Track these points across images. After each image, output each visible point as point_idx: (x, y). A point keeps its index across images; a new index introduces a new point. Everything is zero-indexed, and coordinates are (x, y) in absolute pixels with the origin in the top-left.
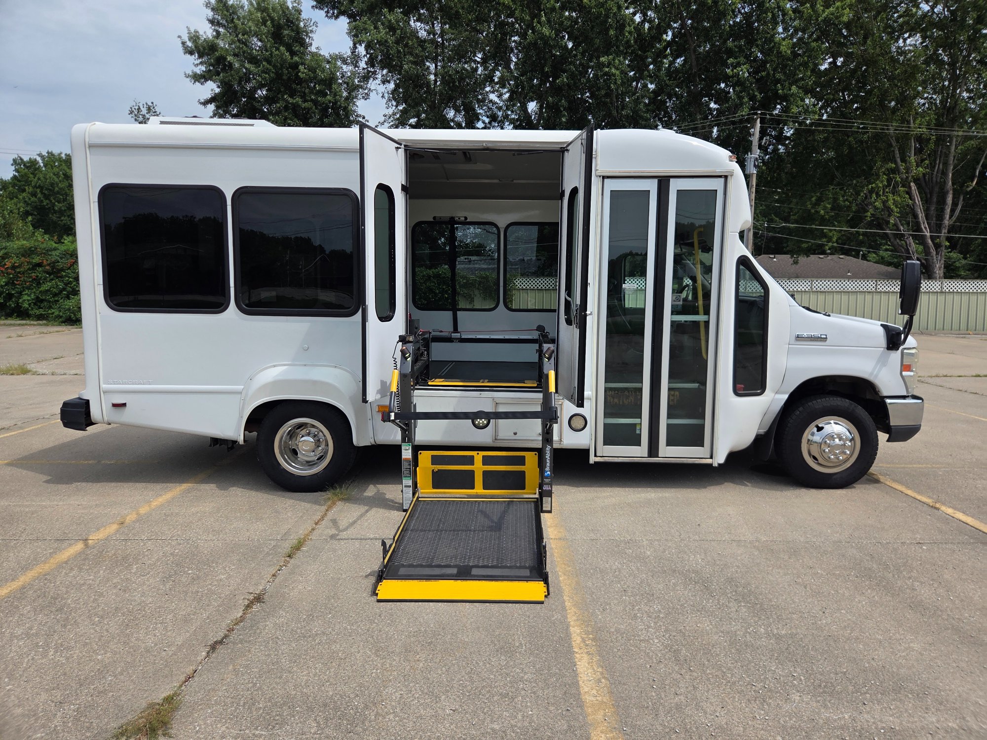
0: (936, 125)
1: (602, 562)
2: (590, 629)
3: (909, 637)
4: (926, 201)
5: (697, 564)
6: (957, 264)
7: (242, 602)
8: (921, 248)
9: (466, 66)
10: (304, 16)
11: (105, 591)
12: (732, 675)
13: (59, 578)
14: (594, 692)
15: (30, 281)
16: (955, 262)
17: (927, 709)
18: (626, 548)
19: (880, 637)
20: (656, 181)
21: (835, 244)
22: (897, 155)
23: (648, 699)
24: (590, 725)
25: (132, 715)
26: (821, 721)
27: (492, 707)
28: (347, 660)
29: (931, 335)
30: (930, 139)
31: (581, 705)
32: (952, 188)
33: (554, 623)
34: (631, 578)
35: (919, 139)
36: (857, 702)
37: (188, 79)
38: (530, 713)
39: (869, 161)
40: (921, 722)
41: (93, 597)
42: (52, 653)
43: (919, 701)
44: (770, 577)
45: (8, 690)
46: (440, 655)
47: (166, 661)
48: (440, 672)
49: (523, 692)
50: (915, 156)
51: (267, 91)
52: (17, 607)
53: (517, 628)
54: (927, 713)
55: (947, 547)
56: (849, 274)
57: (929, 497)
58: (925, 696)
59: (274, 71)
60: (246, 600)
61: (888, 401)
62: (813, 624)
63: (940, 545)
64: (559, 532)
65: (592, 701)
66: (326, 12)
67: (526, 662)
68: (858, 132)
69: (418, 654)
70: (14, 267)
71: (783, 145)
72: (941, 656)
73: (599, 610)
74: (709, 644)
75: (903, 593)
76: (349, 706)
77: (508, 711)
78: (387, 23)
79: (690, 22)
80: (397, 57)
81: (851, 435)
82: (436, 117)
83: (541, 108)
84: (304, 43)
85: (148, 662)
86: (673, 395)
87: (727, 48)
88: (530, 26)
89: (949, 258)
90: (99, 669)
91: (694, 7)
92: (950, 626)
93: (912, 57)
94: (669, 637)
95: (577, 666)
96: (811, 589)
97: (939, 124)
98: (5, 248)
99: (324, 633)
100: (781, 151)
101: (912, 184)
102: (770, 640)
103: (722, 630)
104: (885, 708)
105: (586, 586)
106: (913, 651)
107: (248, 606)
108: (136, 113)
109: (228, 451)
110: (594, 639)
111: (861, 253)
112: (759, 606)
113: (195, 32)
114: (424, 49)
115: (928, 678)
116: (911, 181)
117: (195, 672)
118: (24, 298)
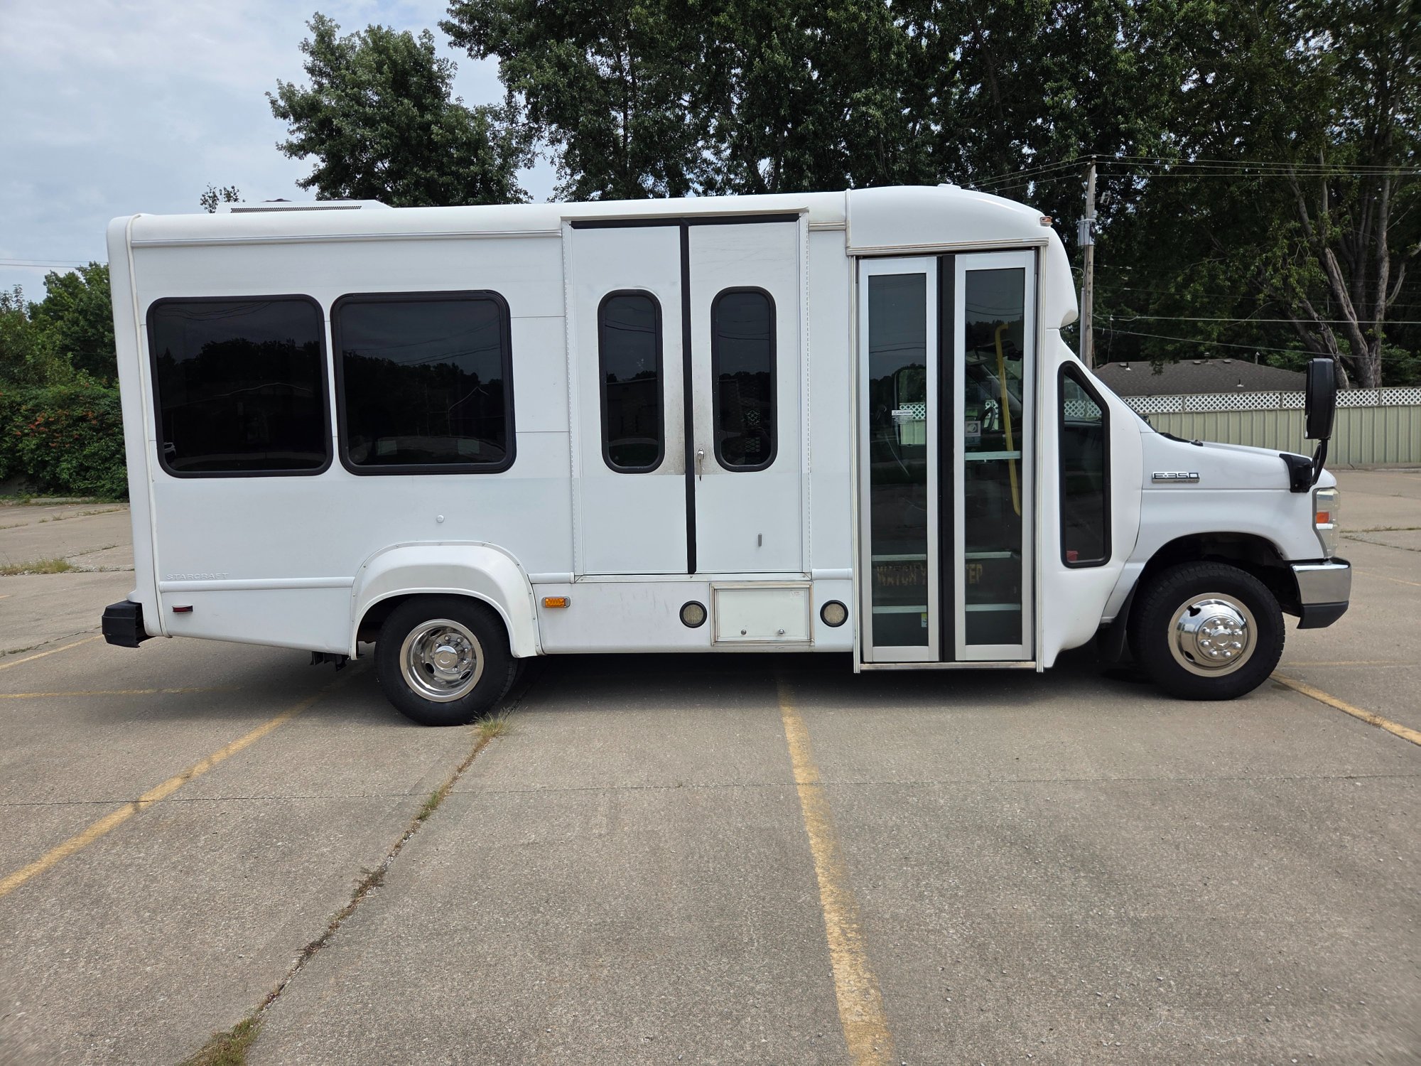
0: (1359, 162)
1: (872, 817)
2: (853, 916)
3: (1336, 918)
4: (1350, 276)
5: (1014, 816)
6: (1403, 365)
7: (351, 886)
8: (1346, 343)
9: (668, 114)
10: (438, 55)
11: (161, 873)
12: (1066, 980)
13: (96, 857)
14: (859, 1008)
15: (70, 443)
16: (1399, 362)
17: (1363, 1026)
18: (908, 795)
19: (1290, 919)
20: (934, 260)
21: (1215, 343)
22: (1304, 209)
23: (939, 1018)
24: (852, 1058)
25: (190, 1051)
26: (1201, 1047)
27: (707, 1033)
28: (499, 967)
29: (1367, 470)
30: (1351, 183)
31: (838, 1027)
32: (1387, 253)
33: (800, 908)
34: (916, 839)
35: (1336, 184)
36: (1256, 1017)
37: (282, 152)
38: (764, 1040)
39: (1262, 220)
40: (1355, 1045)
41: (143, 883)
42: (82, 964)
43: (1351, 1015)
44: (1123, 833)
45: (20, 1019)
46: (632, 958)
47: (242, 972)
48: (632, 982)
49: (753, 1011)
50: (1329, 208)
51: (390, 162)
52: (37, 899)
53: (745, 916)
54: (1363, 1032)
55: (1393, 782)
56: (1240, 385)
57: (1366, 709)
58: (1361, 1007)
59: (397, 134)
60: (357, 883)
61: (1297, 568)
62: (1189, 901)
63: (1383, 779)
64: (809, 774)
65: (855, 1022)
66: (468, 49)
67: (758, 966)
68: (1243, 178)
69: (601, 957)
70: (47, 424)
71: (1133, 202)
72: (1385, 946)
73: (867, 887)
74: (1031, 934)
75: (1326, 852)
76: (499, 1034)
77: (730, 1039)
78: (554, 60)
79: (987, 32)
80: (572, 105)
81: (1242, 619)
82: (627, 188)
83: (777, 167)
84: (439, 94)
85: (216, 975)
86: (974, 570)
87: (1043, 66)
88: (756, 52)
89: (1390, 356)
90: (147, 987)
91: (993, 11)
92: (1398, 901)
93: (1318, 65)
94: (971, 925)
95: (834, 971)
96: (1185, 850)
97: (1364, 161)
98: (36, 398)
99: (466, 928)
100: (1129, 210)
101: (1328, 250)
102: (1124, 927)
103: (1050, 913)
104: (1299, 1026)
105: (849, 852)
106: (1342, 938)
107: (361, 891)
108: (211, 202)
109: (337, 670)
110: (858, 931)
111: (1258, 353)
112: (1106, 876)
113: (288, 85)
114: (607, 93)
115: (1366, 980)
116: (1326, 246)
117: (281, 989)
118: (63, 466)
